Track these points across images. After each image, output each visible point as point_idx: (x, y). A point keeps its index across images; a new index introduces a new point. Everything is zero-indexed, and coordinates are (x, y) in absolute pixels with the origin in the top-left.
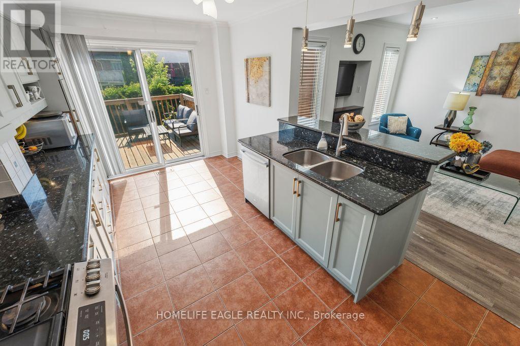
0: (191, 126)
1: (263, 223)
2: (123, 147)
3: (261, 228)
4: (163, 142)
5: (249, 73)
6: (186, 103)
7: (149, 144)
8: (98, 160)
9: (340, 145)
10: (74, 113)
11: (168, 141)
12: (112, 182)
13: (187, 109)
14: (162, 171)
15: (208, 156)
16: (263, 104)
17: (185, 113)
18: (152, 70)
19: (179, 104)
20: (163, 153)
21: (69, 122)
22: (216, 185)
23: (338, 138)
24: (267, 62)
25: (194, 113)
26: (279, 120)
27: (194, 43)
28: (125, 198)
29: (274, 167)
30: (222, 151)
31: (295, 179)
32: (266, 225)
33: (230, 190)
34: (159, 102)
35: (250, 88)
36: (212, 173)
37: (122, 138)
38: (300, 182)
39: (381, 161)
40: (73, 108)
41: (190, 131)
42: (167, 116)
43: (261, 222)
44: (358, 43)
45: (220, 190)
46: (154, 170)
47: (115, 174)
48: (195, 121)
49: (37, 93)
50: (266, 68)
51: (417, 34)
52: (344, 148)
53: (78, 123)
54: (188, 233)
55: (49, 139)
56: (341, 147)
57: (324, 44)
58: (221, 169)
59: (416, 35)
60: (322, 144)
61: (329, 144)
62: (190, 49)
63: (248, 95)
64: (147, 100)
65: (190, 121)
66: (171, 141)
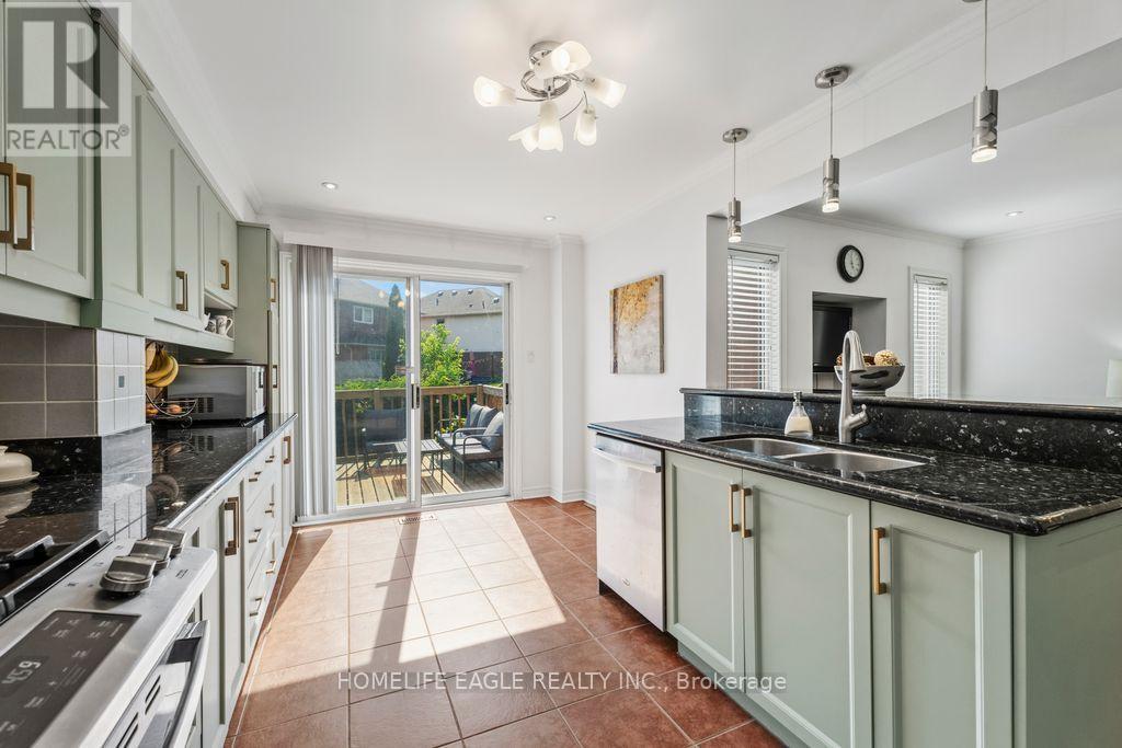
0: (489, 439)
1: (647, 647)
2: (347, 479)
3: (639, 659)
4: (427, 474)
5: (618, 314)
6: (487, 399)
7: (399, 477)
8: (286, 461)
9: (847, 415)
10: (274, 370)
11: (437, 474)
12: (300, 532)
13: (487, 409)
14: (413, 519)
15: (518, 494)
16: (647, 371)
17: (482, 417)
18: (434, 358)
19: (472, 402)
20: (422, 492)
21: (260, 386)
22: (529, 552)
23: (838, 402)
24: (657, 284)
25: (500, 416)
26: (682, 390)
27: (516, 269)
28: (317, 562)
29: (675, 468)
30: (550, 488)
31: (735, 488)
32: (654, 652)
33: (562, 564)
34: (435, 397)
35: (620, 342)
36: (523, 529)
37: (349, 465)
38: (748, 492)
39: (978, 441)
40: (274, 361)
41: (486, 451)
42: (446, 425)
43: (639, 642)
44: (847, 261)
45: (538, 562)
46: (394, 516)
47: (314, 513)
48: (500, 430)
49: (224, 328)
50: (654, 296)
51: (995, 142)
52: (861, 420)
53: (274, 392)
54: (439, 651)
55: (210, 400)
56: (847, 420)
57: (774, 259)
58: (545, 521)
59: (992, 144)
60: (798, 421)
61: (815, 424)
62: (507, 281)
63: (615, 358)
64: (412, 365)
65: (490, 430)
66: (444, 472)
